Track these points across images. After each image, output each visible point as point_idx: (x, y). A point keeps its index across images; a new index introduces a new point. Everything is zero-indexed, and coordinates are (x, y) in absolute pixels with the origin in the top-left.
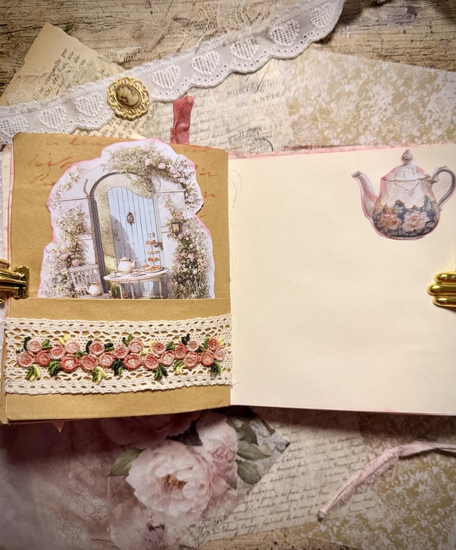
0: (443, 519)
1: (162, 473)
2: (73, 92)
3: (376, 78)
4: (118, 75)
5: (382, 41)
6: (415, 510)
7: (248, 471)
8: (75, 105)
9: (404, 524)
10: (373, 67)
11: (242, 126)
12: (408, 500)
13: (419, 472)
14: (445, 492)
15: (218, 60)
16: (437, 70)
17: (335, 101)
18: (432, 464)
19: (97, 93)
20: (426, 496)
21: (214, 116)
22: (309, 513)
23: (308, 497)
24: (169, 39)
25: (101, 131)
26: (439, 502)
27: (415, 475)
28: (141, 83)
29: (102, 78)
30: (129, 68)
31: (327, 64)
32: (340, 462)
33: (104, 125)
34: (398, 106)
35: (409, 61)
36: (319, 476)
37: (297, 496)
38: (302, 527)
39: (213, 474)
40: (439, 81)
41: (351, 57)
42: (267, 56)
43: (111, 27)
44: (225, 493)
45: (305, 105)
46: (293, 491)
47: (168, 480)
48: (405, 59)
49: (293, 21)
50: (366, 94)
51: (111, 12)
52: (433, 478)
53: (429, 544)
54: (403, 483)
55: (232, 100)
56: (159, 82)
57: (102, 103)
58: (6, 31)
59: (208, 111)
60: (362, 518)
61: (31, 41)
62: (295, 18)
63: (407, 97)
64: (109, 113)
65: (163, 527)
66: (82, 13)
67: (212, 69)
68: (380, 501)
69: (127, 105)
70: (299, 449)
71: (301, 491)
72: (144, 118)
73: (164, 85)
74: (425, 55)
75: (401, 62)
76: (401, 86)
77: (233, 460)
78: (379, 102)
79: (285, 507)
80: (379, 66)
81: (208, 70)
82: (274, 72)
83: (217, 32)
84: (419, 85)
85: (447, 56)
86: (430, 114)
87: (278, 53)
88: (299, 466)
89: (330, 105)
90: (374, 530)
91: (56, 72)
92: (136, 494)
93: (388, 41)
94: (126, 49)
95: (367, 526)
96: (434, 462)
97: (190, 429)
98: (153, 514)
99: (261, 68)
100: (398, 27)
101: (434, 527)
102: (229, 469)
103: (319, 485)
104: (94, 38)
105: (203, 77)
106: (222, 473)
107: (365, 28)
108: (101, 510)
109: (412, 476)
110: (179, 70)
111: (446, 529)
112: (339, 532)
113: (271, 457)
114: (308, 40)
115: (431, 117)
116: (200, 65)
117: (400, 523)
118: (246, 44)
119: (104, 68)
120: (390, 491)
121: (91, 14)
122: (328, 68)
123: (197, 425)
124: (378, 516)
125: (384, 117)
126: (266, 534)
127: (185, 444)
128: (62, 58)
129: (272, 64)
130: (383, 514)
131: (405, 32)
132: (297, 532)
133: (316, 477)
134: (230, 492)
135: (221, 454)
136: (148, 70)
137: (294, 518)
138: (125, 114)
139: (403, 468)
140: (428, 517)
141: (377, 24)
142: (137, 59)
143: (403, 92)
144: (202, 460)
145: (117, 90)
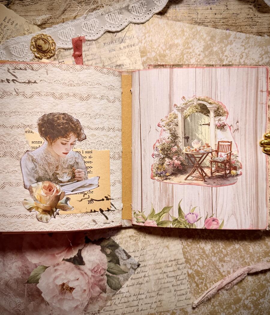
0: (234, 312)
2: (8, 42)
4: (38, 32)
5: (198, 14)
6: (217, 306)
7: (114, 282)
8: (10, 50)
10: (192, 29)
11: (112, 63)
12: (213, 299)
14: (236, 294)
15: (98, 24)
16: (230, 31)
17: (169, 49)
19: (23, 43)
21: (95, 57)
22: (151, 308)
23: (150, 297)
24: (69, 11)
26: (233, 301)
29: (28, 34)
31: (164, 27)
32: (170, 275)
34: (207, 53)
35: (214, 26)
36: (157, 284)
37: (143, 296)
39: (92, 283)
40: (231, 38)
41: (178, 23)
42: (127, 22)
43: (35, 3)
44: (99, 296)
45: (151, 51)
46: (140, 293)
47: (63, 287)
48: (211, 25)
50: (188, 45)
55: (107, 48)
56: (62, 37)
57: (27, 49)
59: (92, 54)
60: (184, 311)
63: (213, 47)
64: (31, 55)
67: (94, 29)
69: (42, 51)
71: (146, 293)
73: (65, 38)
74: (223, 22)
75: (209, 26)
76: (209, 41)
77: (104, 275)
78: (195, 50)
79: (136, 303)
80: (195, 28)
81: (92, 30)
82: (133, 31)
83: (98, 6)
84: (219, 40)
85: (236, 23)
86: (226, 58)
87: (134, 20)
88: (145, 276)
89: (165, 52)
92: (42, 295)
93: (201, 14)
94: (42, 16)
97: (77, 254)
98: (53, 308)
99: (124, 29)
100: (207, 6)
102: (101, 280)
103: (157, 289)
104: (25, 9)
105: (88, 34)
106: (98, 283)
107: (187, 6)
108: (20, 305)
110: (74, 30)
113: (128, 273)
114: (152, 12)
115: (227, 60)
116: (87, 27)
118: (115, 14)
122: (165, 29)
123: (82, 252)
125: (198, 59)
127: (74, 264)
128: (3, 22)
129: (131, 27)
133: (155, 284)
134: (101, 295)
135: (97, 270)
136: (55, 30)
137: (141, 310)
138: (41, 56)
139: (210, 279)
140: (226, 310)
141: (194, 3)
142: (49, 22)
143: (210, 44)
144: (84, 274)
145: (35, 41)
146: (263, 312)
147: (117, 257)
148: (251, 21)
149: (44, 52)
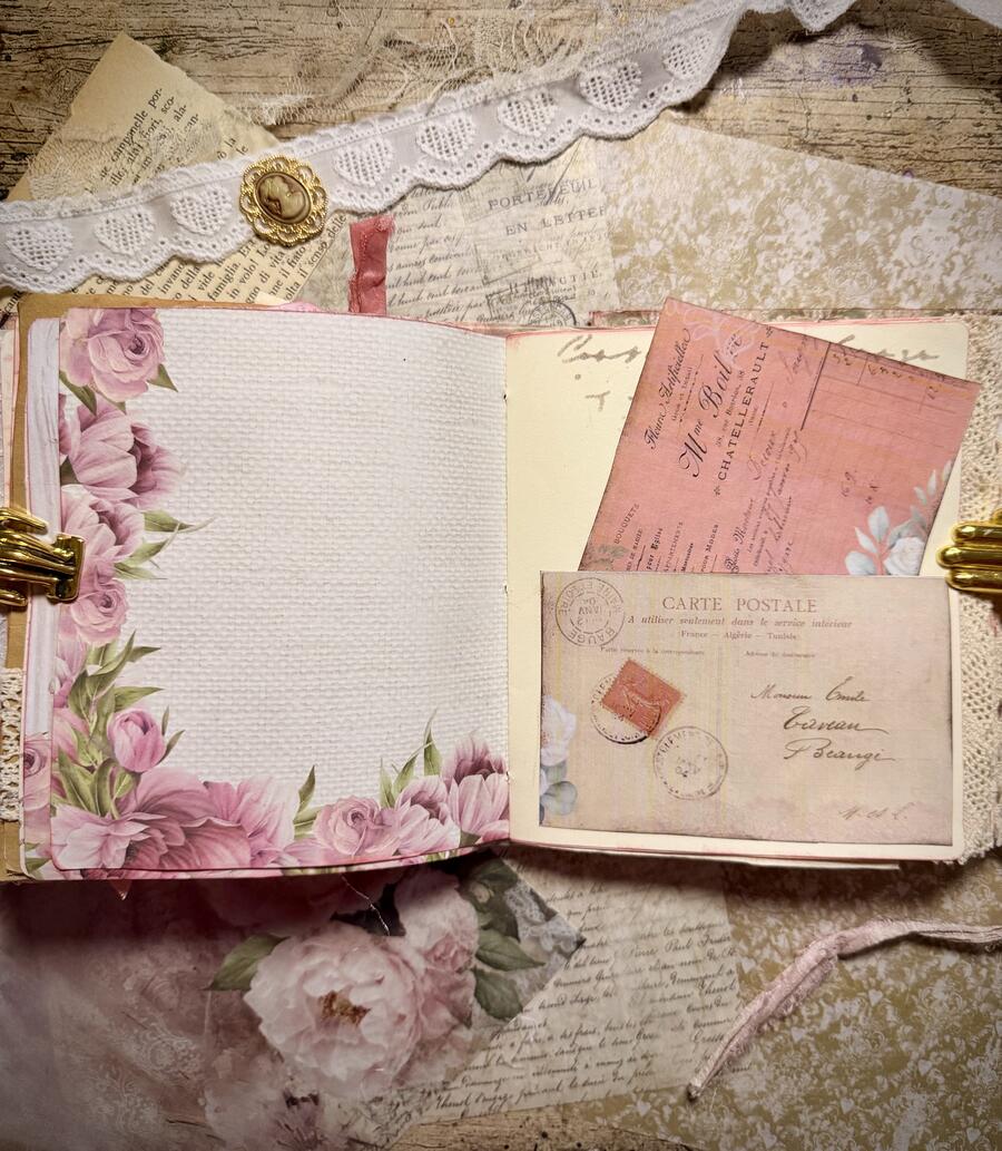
0: (885, 1097)
1: (319, 989)
2: (168, 180)
3: (794, 189)
4: (265, 151)
5: (809, 114)
6: (831, 1077)
7: (495, 993)
8: (172, 209)
9: (805, 1106)
10: (787, 167)
11: (515, 272)
12: (817, 1056)
13: (843, 1001)
14: (892, 1043)
15: (472, 132)
16: (915, 180)
17: (707, 232)
18: (869, 984)
19: (218, 187)
20: (855, 1048)
21: (459, 250)
22: (615, 1077)
23: (615, 1043)
24: (373, 84)
25: (224, 266)
26: (880, 1063)
27: (833, 1006)
28: (310, 170)
29: (232, 156)
30: (288, 138)
31: (695, 154)
32: (682, 974)
33: (230, 254)
34: (835, 249)
35: (861, 157)
36: (638, 1001)
37: (593, 1041)
38: (600, 1105)
39: (425, 995)
40: (918, 203)
41: (743, 143)
42: (573, 130)
43: (255, 49)
44: (446, 1036)
45: (646, 236)
46: (584, 1030)
47: (330, 1004)
48: (853, 153)
50: (771, 221)
51: (255, 19)
52: (870, 1014)
54: (807, 1021)
55: (498, 217)
56: (349, 170)
57: (227, 209)
58: (35, 44)
59: (447, 238)
60: (722, 1091)
61: (86, 68)
62: (633, 56)
63: (855, 231)
64: (242, 229)
65: (315, 1100)
66: (195, 18)
67: (458, 150)
68: (760, 1057)
69: (280, 216)
70: (601, 945)
71: (602, 1030)
72: (314, 245)
73: (359, 178)
74: (893, 147)
75: (846, 159)
76: (844, 209)
77: (466, 969)
78: (795, 238)
79: (568, 1061)
80: (800, 164)
81: (451, 151)
82: (587, 163)
83: (472, 74)
84: (878, 208)
85: (936, 153)
86: (898, 268)
87: (596, 124)
88: (600, 978)
89: (695, 240)
90: (746, 1117)
91: (136, 137)
92: (262, 1028)
93: (820, 114)
94: (281, 98)
95: (733, 1107)
96: (872, 980)
97: (381, 900)
98: (296, 1070)
99: (560, 154)
100: (841, 86)
101: (868, 1115)
102: (458, 986)
103: (639, 1020)
104: (219, 70)
105: (439, 166)
106: (443, 995)
107: (775, 84)
108: (189, 1059)
109: (828, 1009)
110: (391, 149)
111: (890, 1118)
112: (673, 1116)
113: (547, 965)
114: (659, 102)
115: (899, 276)
116: (434, 141)
117: (799, 1103)
118: (531, 102)
119: (237, 135)
120: (781, 1037)
121: (214, 20)
122: (696, 162)
123: (396, 892)
124: (755, 1087)
125: (805, 270)
126: (525, 1115)
127: (369, 932)
128: (149, 109)
129: (582, 148)
130: (764, 1083)
131: (855, 98)
132: (589, 1113)
133: (633, 1003)
134: (456, 1033)
135: (443, 955)
136: (327, 144)
137: (584, 1085)
138: (275, 234)
140: (856, 1092)
141: (799, 77)
142: (304, 120)
143: (847, 221)
144: (402, 966)
145: (259, 182)
146: (976, 1100)
147: (511, 914)
148: (986, 145)
149: (287, 220)
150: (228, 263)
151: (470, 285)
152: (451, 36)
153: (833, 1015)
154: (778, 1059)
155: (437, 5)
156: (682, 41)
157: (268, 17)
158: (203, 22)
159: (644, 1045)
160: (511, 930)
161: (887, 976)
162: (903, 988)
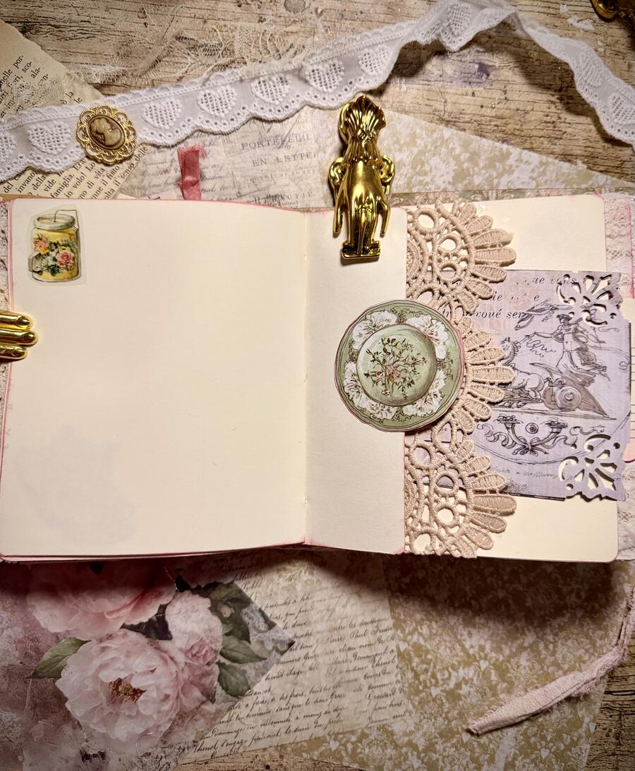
1: (110, 676)
2: (26, 116)
4: (93, 101)
5: (445, 102)
6: (456, 719)
8: (28, 135)
9: (439, 739)
10: (432, 134)
11: (259, 190)
12: (447, 705)
13: (464, 668)
14: (494, 695)
15: (235, 98)
16: (510, 147)
18: (480, 656)
19: (61, 123)
20: (471, 699)
21: (222, 174)
22: (317, 725)
23: (316, 702)
24: (167, 64)
25: (63, 176)
26: (486, 708)
27: (458, 672)
28: (126, 116)
29: (71, 104)
30: (110, 95)
32: (361, 653)
33: (68, 168)
34: (461, 186)
35: (477, 131)
36: (332, 672)
37: (301, 700)
38: (305, 744)
39: (184, 680)
40: (511, 161)
41: (405, 118)
42: (300, 102)
43: (88, 35)
46: (295, 693)
48: (473, 128)
49: (336, 61)
50: (421, 167)
51: (89, 16)
52: (481, 676)
53: (472, 766)
54: (441, 682)
55: (247, 154)
56: (152, 118)
57: (68, 138)
59: (214, 166)
60: (386, 731)
63: (473, 176)
64: (77, 152)
65: (103, 755)
66: (47, 11)
67: (225, 110)
68: (411, 707)
69: (104, 144)
70: (308, 635)
71: (307, 693)
72: (125, 165)
73: (158, 123)
74: (496, 126)
75: (467, 131)
76: (466, 162)
77: (213, 662)
78: (436, 179)
79: (284, 715)
80: (439, 132)
81: (221, 110)
82: (306, 124)
83: (233, 62)
84: (487, 162)
85: (522, 131)
87: (315, 99)
88: (306, 657)
90: (402, 748)
93: (452, 103)
94: (105, 67)
95: (393, 741)
96: (482, 654)
99: (291, 116)
100: (465, 87)
101: (479, 743)
102: (206, 674)
103: (332, 685)
104: (62, 47)
105: (212, 119)
107: (424, 82)
108: (13, 728)
109: (454, 674)
110: (180, 106)
111: (493, 744)
112: (354, 750)
114: (355, 88)
116: (209, 102)
117: (435, 737)
118: (273, 82)
119: (74, 90)
120: (424, 694)
121: (60, 14)
124: (407, 727)
126: (254, 753)
128: (13, 69)
129: (305, 114)
130: (413, 725)
131: (473, 94)
132: (298, 751)
133: (329, 674)
136: (137, 100)
137: (295, 731)
138: (99, 156)
139: (442, 663)
141: (439, 79)
142: (119, 83)
143: (468, 169)
144: (169, 660)
145: (91, 122)
146: (547, 730)
147: (246, 625)
148: (551, 128)
149: (109, 147)
150: (66, 174)
151: (228, 197)
152: (220, 37)
153: (457, 678)
154: (422, 708)
155: (210, 17)
156: (371, 51)
157: (97, 15)
158: (52, 15)
159: (335, 702)
160: (245, 636)
161: (491, 651)
162: (501, 658)
